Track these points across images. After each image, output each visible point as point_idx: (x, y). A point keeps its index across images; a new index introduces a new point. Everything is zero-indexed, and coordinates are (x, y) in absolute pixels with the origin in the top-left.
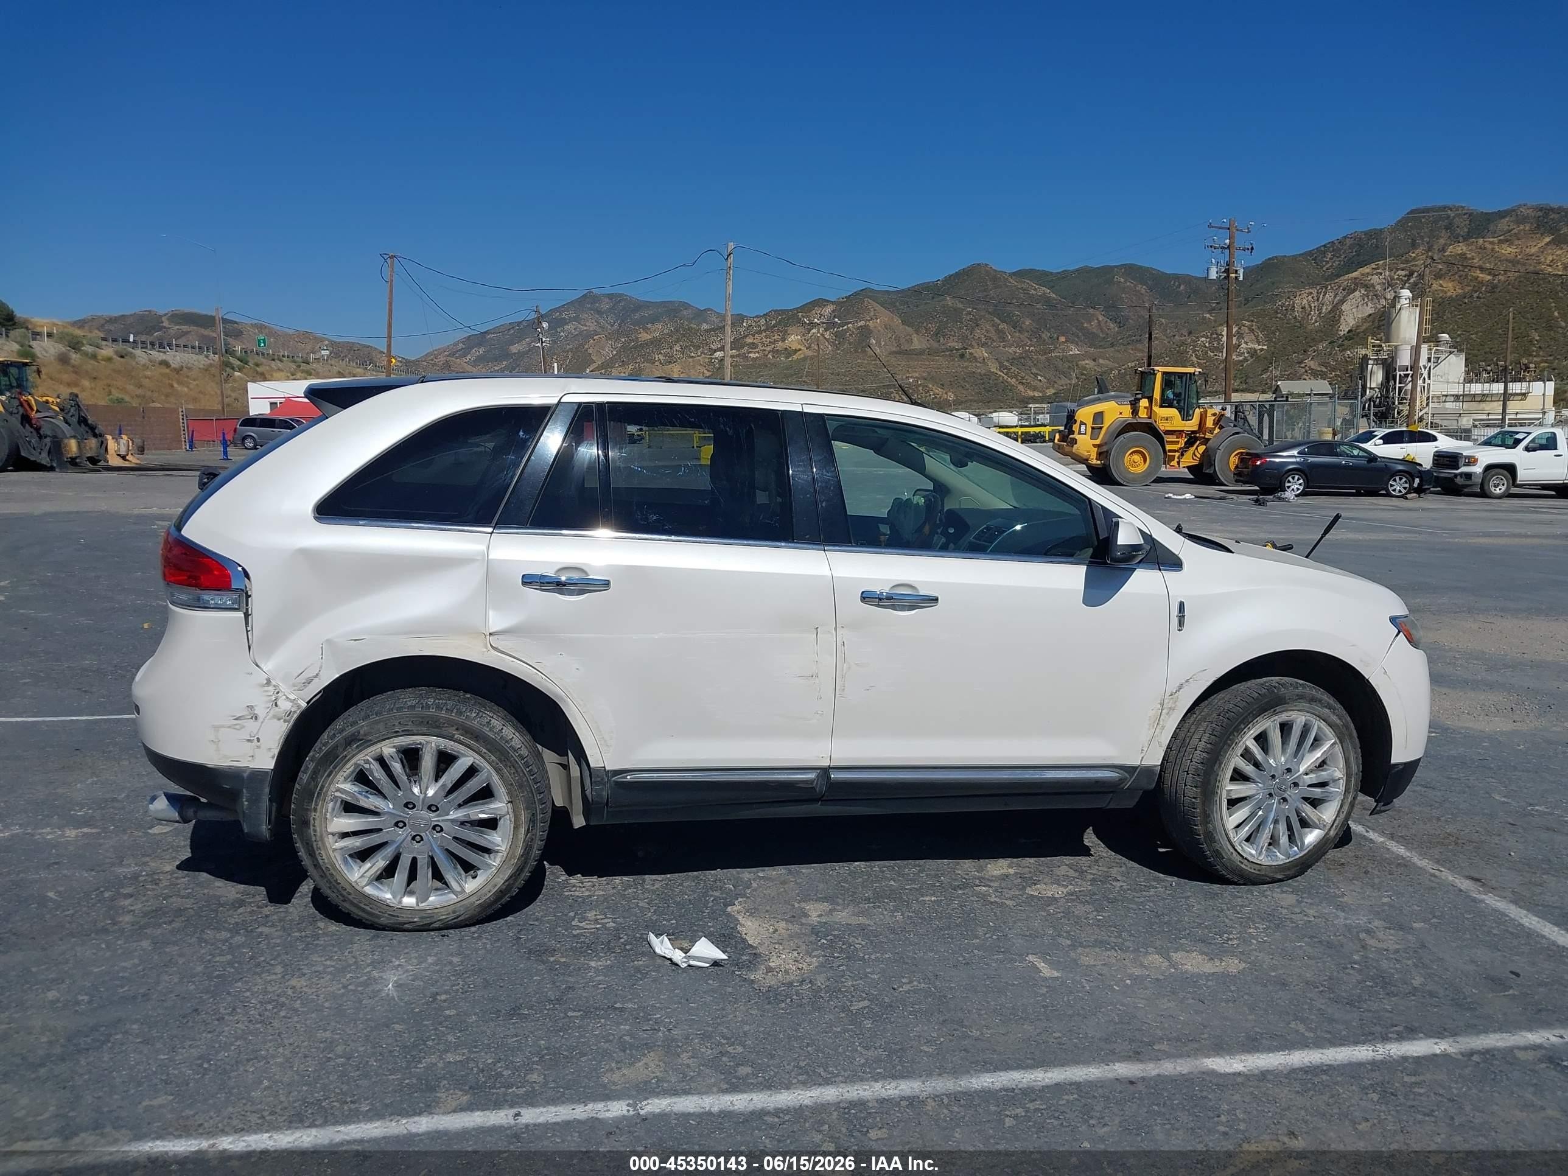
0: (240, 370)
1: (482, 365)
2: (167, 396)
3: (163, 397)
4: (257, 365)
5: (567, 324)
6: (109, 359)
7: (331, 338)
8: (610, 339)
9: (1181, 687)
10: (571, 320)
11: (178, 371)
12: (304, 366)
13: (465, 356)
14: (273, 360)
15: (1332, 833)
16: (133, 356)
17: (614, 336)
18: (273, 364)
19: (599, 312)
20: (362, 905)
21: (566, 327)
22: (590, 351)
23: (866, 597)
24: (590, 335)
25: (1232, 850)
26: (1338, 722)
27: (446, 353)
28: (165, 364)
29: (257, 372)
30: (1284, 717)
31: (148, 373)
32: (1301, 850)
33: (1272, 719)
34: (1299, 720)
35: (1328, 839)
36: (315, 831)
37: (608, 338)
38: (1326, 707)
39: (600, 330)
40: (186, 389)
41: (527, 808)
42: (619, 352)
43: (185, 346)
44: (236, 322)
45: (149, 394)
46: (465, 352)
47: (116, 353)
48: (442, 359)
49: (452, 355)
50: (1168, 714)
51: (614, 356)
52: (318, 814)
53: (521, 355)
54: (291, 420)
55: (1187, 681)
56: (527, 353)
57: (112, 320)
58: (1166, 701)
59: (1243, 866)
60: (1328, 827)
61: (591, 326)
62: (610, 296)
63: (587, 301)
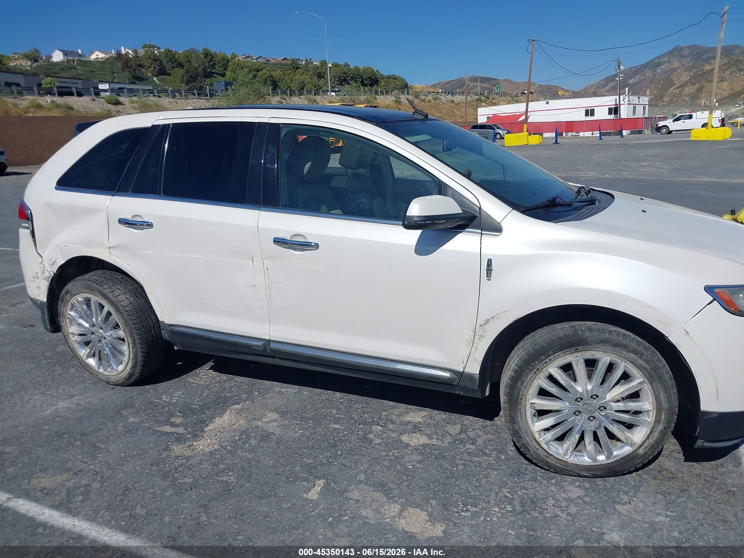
0: (485, 102)
1: (612, 91)
2: (451, 116)
3: (449, 117)
4: (493, 99)
5: (662, 65)
6: (430, 101)
7: (539, 83)
8: (686, 71)
9: (487, 321)
10: (665, 62)
11: (457, 104)
12: (515, 98)
13: (604, 87)
14: (501, 96)
15: (641, 451)
16: (440, 99)
17: (689, 69)
18: (501, 98)
19: (682, 57)
20: (86, 367)
21: (662, 67)
22: (673, 79)
23: (278, 241)
24: (674, 70)
25: (537, 446)
26: (646, 366)
27: (595, 87)
28: (453, 101)
29: (493, 103)
30: (589, 355)
31: (445, 106)
32: (608, 458)
33: (575, 356)
34: (604, 360)
35: (637, 456)
36: (65, 331)
37: (685, 71)
38: (632, 352)
39: (681, 67)
40: (459, 113)
41: (131, 336)
42: (690, 79)
43: (459, 93)
44: (497, 79)
45: (443, 116)
46: (605, 85)
47: (433, 98)
48: (592, 89)
49: (598, 87)
50: (479, 339)
51: (688, 80)
52: (65, 323)
53: (634, 84)
54: (493, 125)
55: (493, 318)
56: (638, 83)
57: (447, 83)
58: (477, 330)
59: (549, 460)
60: (637, 446)
61: (676, 64)
62: (690, 47)
63: (677, 52)
